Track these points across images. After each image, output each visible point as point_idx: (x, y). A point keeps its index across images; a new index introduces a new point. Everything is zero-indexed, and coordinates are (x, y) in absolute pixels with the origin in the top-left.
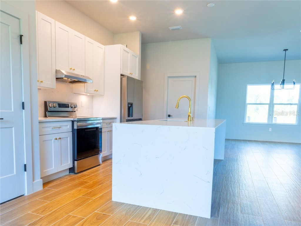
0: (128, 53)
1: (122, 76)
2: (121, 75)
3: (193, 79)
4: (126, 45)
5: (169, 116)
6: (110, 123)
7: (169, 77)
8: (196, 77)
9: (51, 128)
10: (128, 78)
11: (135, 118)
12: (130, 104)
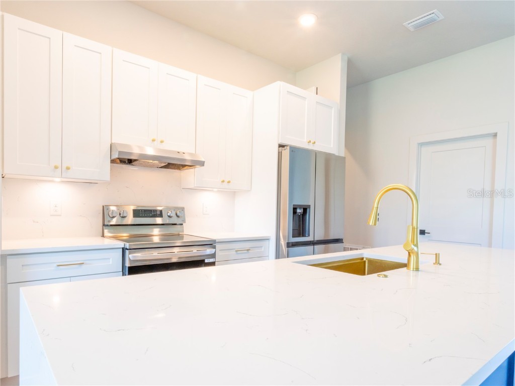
0: (304, 98)
1: (281, 148)
2: (281, 146)
3: (489, 142)
4: (314, 89)
5: (423, 232)
6: (248, 250)
7: (422, 144)
8: (495, 135)
9: (55, 265)
10: (294, 150)
11: (316, 239)
12: (300, 208)
